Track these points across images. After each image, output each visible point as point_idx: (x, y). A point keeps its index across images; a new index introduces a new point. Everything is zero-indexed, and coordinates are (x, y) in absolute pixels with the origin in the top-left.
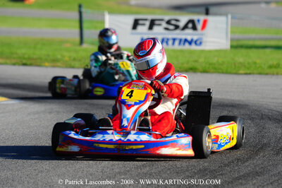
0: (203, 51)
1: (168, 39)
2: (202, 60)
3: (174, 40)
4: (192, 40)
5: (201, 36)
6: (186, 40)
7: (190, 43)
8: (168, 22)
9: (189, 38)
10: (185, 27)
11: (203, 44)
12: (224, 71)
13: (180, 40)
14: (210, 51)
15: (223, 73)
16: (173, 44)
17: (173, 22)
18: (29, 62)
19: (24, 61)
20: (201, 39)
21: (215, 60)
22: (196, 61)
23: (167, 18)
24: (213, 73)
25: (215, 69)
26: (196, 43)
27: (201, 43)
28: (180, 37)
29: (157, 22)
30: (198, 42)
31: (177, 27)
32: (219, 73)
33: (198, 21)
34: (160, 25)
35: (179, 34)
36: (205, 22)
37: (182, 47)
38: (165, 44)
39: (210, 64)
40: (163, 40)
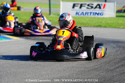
0: (103, 18)
1: (88, 13)
2: (103, 22)
3: (91, 13)
4: (99, 13)
5: (103, 11)
6: (96, 13)
7: (98, 14)
8: (88, 5)
9: (97, 12)
10: (96, 7)
11: (104, 15)
12: (114, 27)
13: (94, 13)
14: (107, 18)
15: (113, 28)
16: (90, 15)
20: (103, 12)
21: (109, 22)
22: (101, 22)
23: (88, 3)
24: (109, 27)
25: (110, 26)
27: (103, 14)
30: (101, 14)
31: (92, 7)
32: (111, 27)
35: (93, 10)
37: (94, 16)
38: (87, 15)
39: (107, 24)
40: (86, 13)
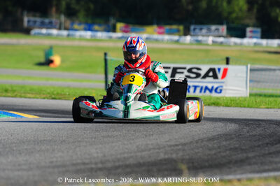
1: (189, 86)
3: (195, 87)
4: (213, 87)
5: (221, 84)
6: (206, 88)
7: (211, 91)
9: (210, 87)
10: (206, 75)
11: (223, 91)
13: (202, 88)
16: (195, 91)
17: (194, 70)
18: (57, 97)
19: (53, 96)
20: (221, 87)
23: (188, 67)
26: (216, 91)
27: (221, 91)
28: (201, 84)
30: (218, 90)
33: (219, 69)
34: (182, 73)
35: (199, 82)
36: (225, 71)
37: (203, 94)
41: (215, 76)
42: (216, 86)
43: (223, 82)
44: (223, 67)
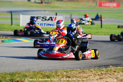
1: (43, 24)
3: (45, 24)
4: (51, 24)
6: (49, 24)
7: (50, 25)
8: (43, 18)
9: (50, 23)
10: (49, 20)
13: (47, 24)
16: (44, 25)
17: (44, 18)
23: (42, 16)
27: (54, 25)
28: (47, 23)
29: (39, 18)
30: (53, 25)
31: (46, 19)
33: (53, 17)
34: (40, 19)
35: (46, 22)
36: (56, 18)
37: (47, 27)
38: (41, 25)
40: (41, 24)
41: (52, 20)
42: (52, 23)
43: (54, 22)
44: (55, 16)
